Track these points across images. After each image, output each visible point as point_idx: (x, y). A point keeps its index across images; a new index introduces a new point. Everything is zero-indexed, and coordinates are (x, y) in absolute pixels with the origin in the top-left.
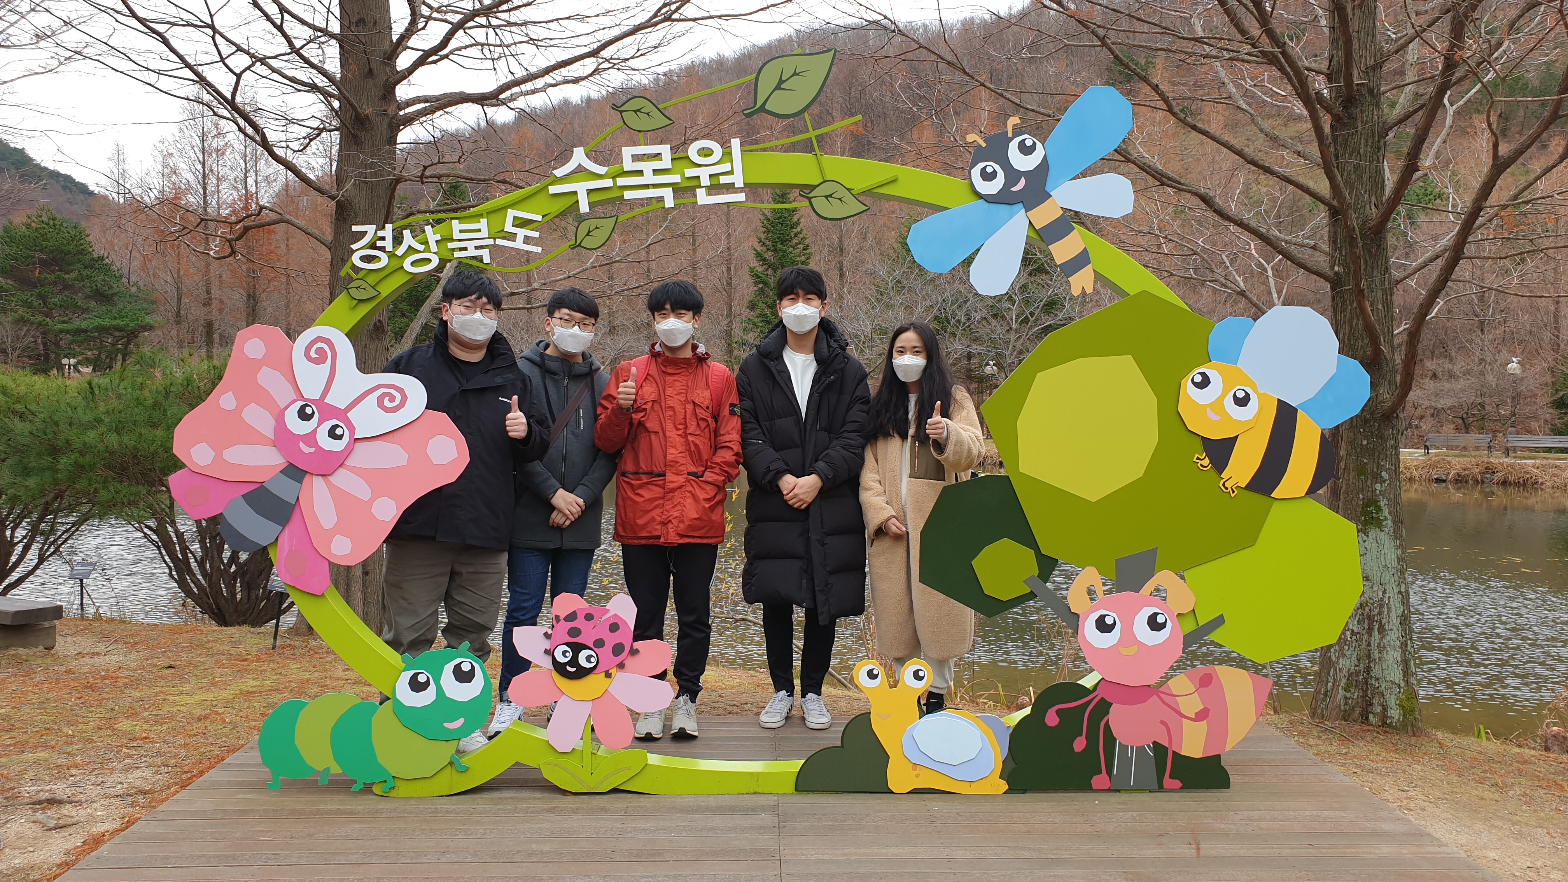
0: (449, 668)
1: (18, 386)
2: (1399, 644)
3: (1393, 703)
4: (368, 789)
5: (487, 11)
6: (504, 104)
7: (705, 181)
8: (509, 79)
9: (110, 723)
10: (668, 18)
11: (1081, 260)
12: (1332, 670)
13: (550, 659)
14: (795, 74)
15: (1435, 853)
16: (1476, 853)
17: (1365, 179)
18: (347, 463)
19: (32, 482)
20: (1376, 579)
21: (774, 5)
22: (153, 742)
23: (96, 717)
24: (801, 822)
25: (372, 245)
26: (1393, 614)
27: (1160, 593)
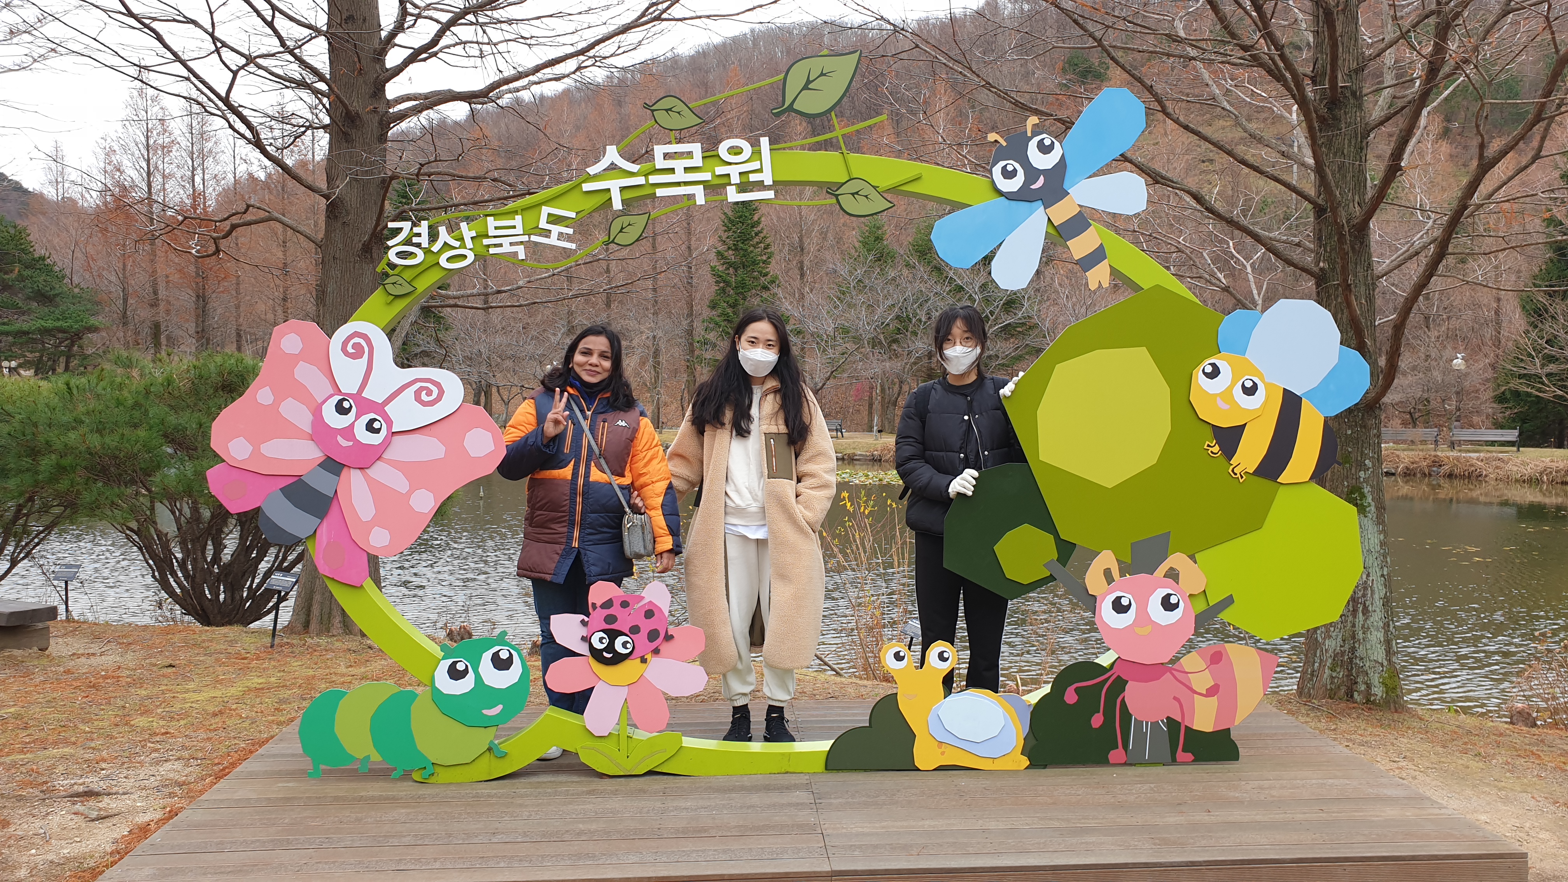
0: (487, 656)
2: (1382, 624)
3: (1376, 680)
4: (407, 776)
5: (474, 10)
6: (493, 101)
7: (735, 179)
8: (497, 78)
9: (125, 720)
10: (658, 18)
11: (1098, 255)
12: (1318, 651)
13: (587, 646)
14: (822, 74)
15: (1437, 815)
16: (1469, 816)
17: (1348, 179)
18: (385, 456)
19: (12, 483)
21: (761, 6)
22: (175, 737)
23: (110, 714)
24: (835, 798)
25: (408, 242)
26: (1376, 596)
27: (1173, 575)
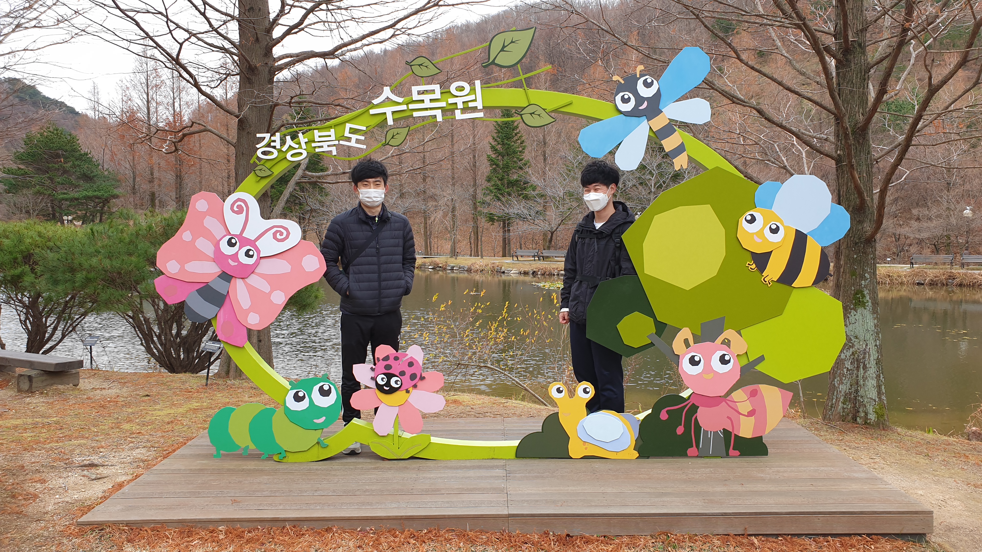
0: (316, 388)
1: (48, 231)
2: (875, 376)
3: (871, 410)
4: (270, 458)
5: (325, 2)
6: (337, 57)
7: (460, 106)
8: (340, 43)
9: (118, 425)
10: (436, 5)
11: (681, 149)
12: (835, 392)
13: (374, 382)
14: (512, 42)
16: (911, 491)
17: (856, 98)
18: (256, 271)
19: (60, 288)
20: (862, 338)
22: (144, 435)
23: (109, 422)
24: (519, 474)
25: (268, 145)
26: (872, 358)
27: (727, 343)
